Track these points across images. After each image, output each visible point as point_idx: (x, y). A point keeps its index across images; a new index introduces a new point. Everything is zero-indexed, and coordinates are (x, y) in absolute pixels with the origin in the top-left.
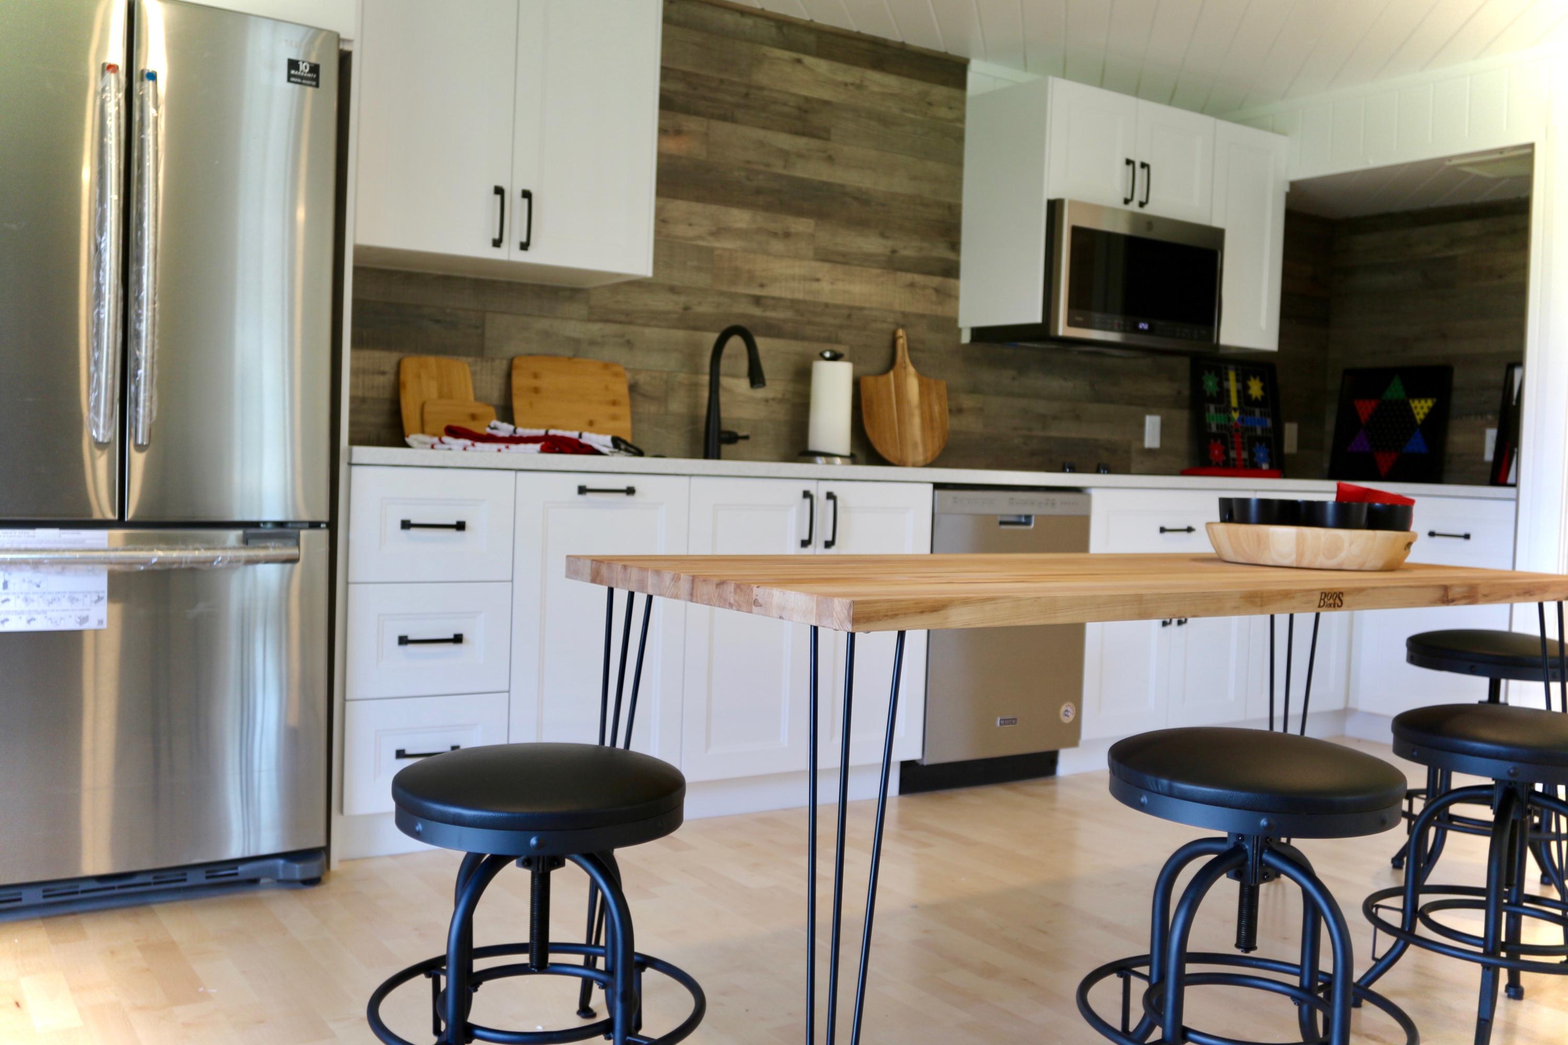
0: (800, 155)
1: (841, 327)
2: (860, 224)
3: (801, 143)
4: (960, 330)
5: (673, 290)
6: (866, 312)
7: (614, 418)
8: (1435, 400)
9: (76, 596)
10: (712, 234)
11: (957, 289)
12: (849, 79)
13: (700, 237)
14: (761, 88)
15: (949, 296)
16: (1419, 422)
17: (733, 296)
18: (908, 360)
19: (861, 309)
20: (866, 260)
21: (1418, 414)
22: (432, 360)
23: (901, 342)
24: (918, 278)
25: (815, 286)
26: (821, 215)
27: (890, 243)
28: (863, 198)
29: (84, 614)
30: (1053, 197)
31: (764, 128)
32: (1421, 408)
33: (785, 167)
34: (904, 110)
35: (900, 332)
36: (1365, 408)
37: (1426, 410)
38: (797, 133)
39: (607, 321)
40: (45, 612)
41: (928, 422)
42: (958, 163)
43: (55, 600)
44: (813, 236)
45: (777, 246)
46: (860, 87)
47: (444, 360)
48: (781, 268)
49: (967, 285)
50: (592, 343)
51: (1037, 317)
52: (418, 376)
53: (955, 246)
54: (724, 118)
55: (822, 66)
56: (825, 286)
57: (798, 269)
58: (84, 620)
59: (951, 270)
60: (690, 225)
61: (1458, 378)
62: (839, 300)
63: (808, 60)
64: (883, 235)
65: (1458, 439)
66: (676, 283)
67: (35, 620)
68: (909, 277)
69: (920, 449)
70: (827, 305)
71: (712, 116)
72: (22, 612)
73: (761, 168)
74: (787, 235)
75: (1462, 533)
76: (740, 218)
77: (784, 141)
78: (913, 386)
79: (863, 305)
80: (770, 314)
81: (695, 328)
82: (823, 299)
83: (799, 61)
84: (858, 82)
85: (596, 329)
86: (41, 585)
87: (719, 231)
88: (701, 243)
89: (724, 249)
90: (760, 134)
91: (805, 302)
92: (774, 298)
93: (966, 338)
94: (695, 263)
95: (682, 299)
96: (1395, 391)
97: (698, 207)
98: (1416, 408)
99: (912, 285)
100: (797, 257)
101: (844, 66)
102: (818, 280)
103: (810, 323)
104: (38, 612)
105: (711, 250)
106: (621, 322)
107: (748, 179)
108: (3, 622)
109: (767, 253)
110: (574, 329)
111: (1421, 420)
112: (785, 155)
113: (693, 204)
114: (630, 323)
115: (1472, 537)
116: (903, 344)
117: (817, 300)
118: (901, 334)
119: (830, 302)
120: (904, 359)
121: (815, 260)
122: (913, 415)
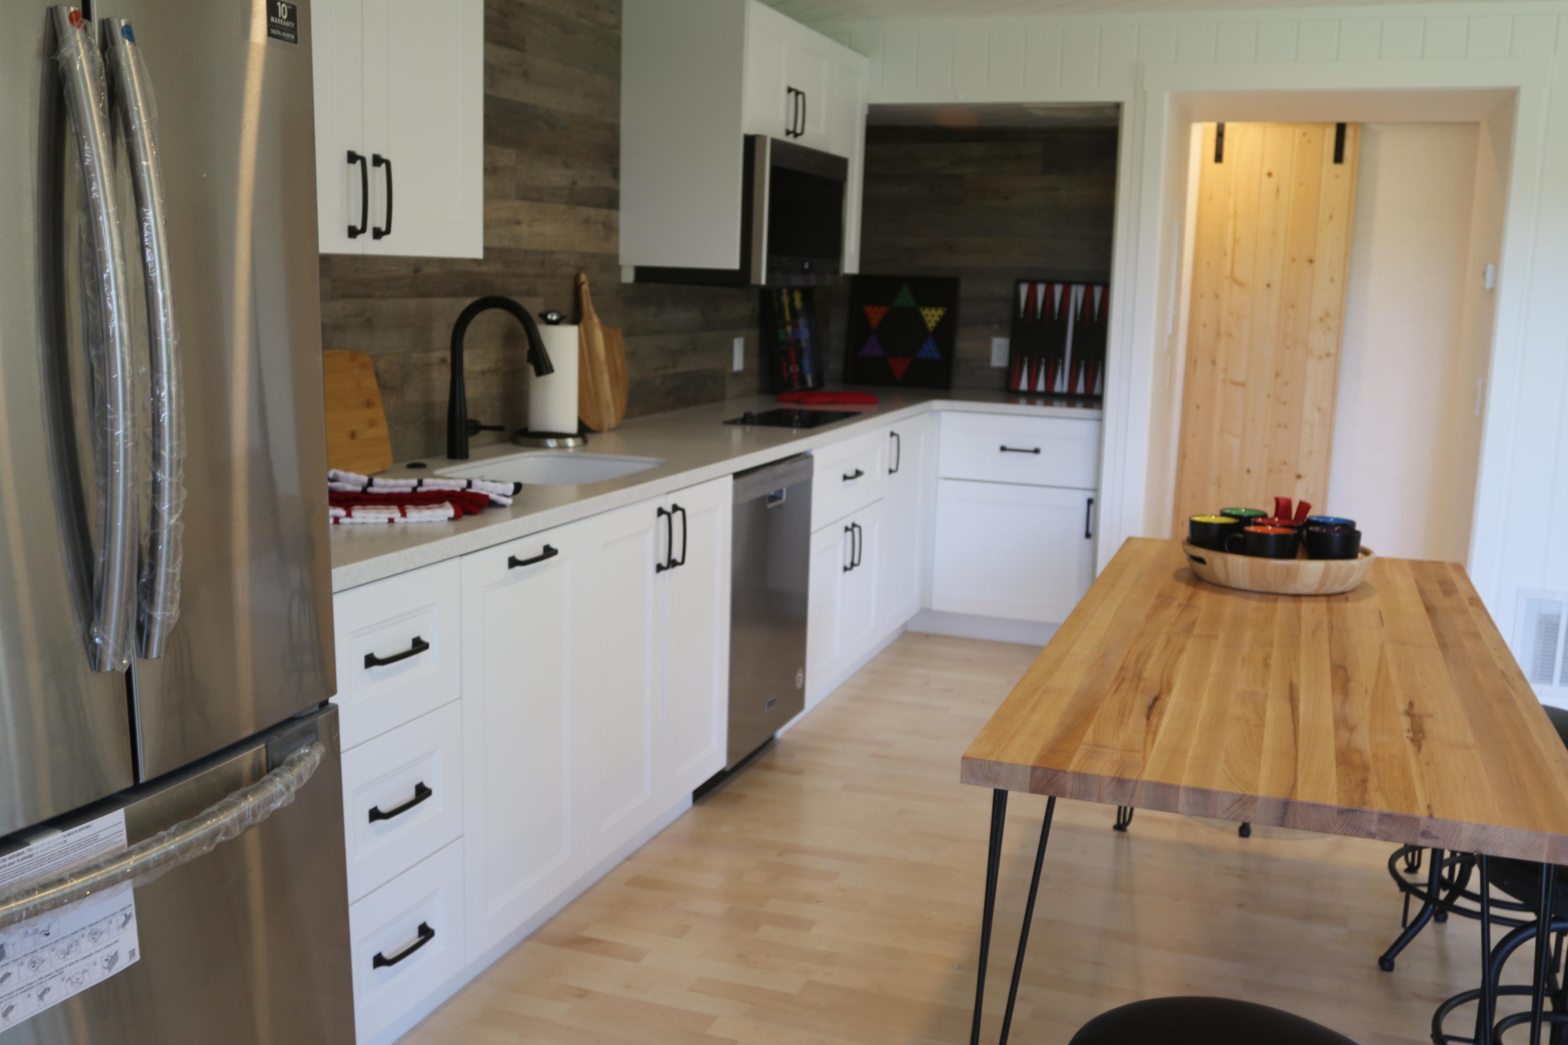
0: (503, 71)
1: (537, 276)
2: (550, 154)
4: (619, 268)
6: (556, 257)
7: (372, 424)
8: (945, 309)
9: (98, 927)
11: (617, 220)
15: (611, 229)
16: (931, 330)
18: (592, 309)
19: (552, 253)
20: (555, 195)
21: (930, 321)
23: (585, 288)
24: (591, 213)
25: (517, 230)
26: (520, 146)
27: (571, 174)
29: (110, 951)
30: (751, 132)
32: (932, 316)
34: (579, 15)
35: (583, 277)
36: (875, 314)
37: (937, 318)
40: (60, 971)
42: (615, 76)
43: (71, 946)
44: (514, 168)
49: (626, 217)
50: (336, 327)
51: (733, 263)
53: (615, 173)
56: (524, 229)
57: (504, 210)
58: (113, 959)
59: (612, 201)
61: (966, 289)
62: (535, 244)
64: (566, 165)
65: (965, 346)
67: (49, 989)
68: (585, 212)
69: (612, 409)
70: (526, 252)
72: (30, 986)
75: (1032, 448)
78: (599, 336)
79: (553, 248)
81: (425, 295)
82: (524, 244)
85: (339, 308)
86: (50, 931)
93: (628, 277)
96: (905, 298)
98: (927, 315)
99: (587, 221)
100: (503, 196)
102: (519, 223)
103: (514, 275)
104: (51, 976)
108: (5, 1014)
111: (932, 327)
114: (368, 296)
115: (1042, 451)
116: (586, 291)
117: (519, 247)
118: (584, 280)
119: (529, 247)
120: (589, 309)
121: (516, 199)
122: (603, 372)
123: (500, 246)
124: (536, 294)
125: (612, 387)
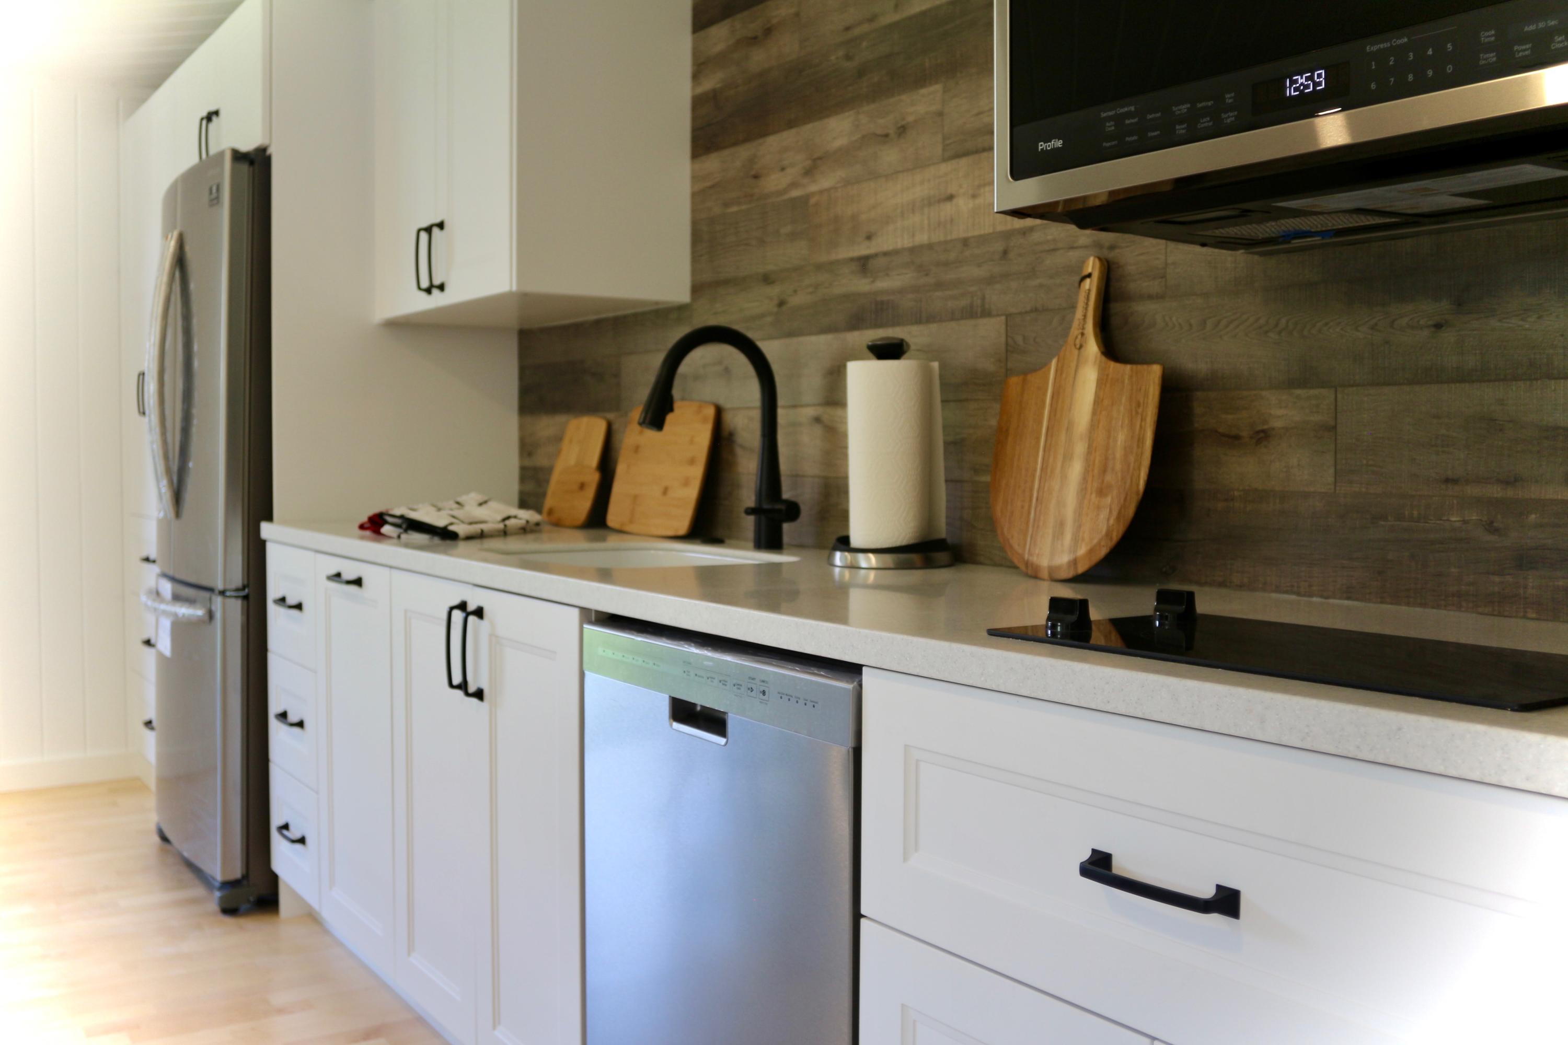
1: (990, 280)
5: (765, 280)
10: (807, 173)
13: (794, 185)
17: (834, 268)
25: (947, 209)
33: (898, 6)
41: (1097, 471)
44: (940, 114)
45: (890, 156)
47: (591, 421)
48: (895, 195)
52: (571, 441)
56: (963, 206)
60: (783, 169)
66: (770, 267)
73: (866, 28)
74: (902, 130)
76: (840, 129)
80: (883, 284)
82: (960, 232)
87: (814, 165)
88: (794, 193)
89: (822, 192)
91: (930, 247)
92: (886, 254)
94: (789, 227)
95: (774, 291)
100: (919, 164)
102: (950, 198)
103: (939, 285)
105: (805, 199)
107: (848, 57)
109: (874, 176)
113: (785, 134)
116: (1089, 290)
117: (949, 238)
118: (1090, 270)
119: (970, 234)
120: (1083, 328)
121: (945, 160)
122: (1068, 457)
123: (910, 245)
124: (986, 313)
125: (1083, 490)
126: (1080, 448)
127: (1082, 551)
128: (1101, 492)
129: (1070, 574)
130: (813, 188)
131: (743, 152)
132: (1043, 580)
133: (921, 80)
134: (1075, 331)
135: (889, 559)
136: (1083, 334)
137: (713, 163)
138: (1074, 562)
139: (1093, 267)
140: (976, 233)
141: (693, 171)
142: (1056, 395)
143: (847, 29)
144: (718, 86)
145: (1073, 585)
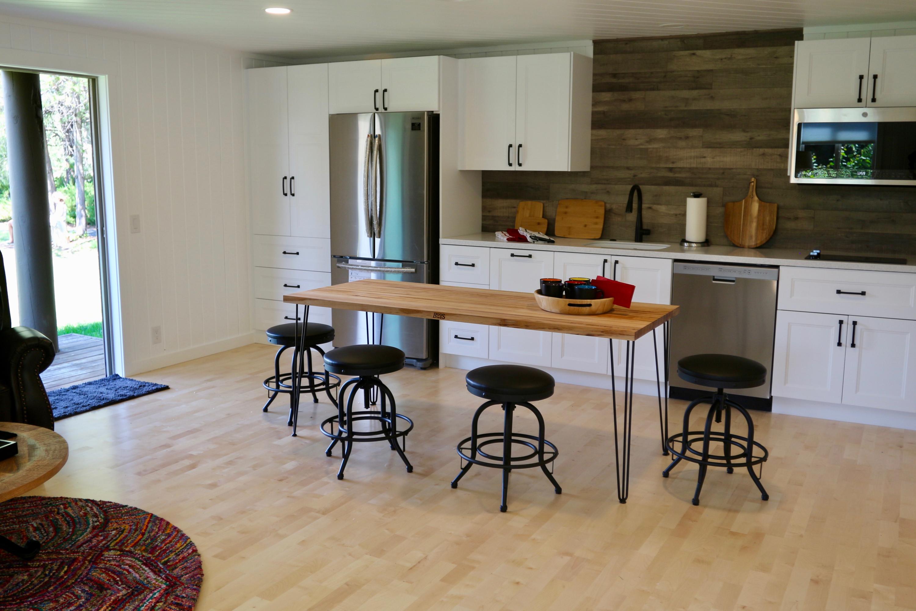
0: (694, 99)
1: (718, 179)
2: (731, 127)
3: (695, 93)
4: (788, 176)
5: (628, 168)
6: (734, 170)
7: (596, 223)
10: (647, 142)
12: (724, 56)
13: (641, 144)
14: (672, 72)
15: (785, 158)
17: (658, 169)
18: (754, 193)
20: (733, 145)
22: (529, 202)
24: (768, 151)
25: (703, 160)
26: (706, 126)
27: (749, 135)
28: (732, 114)
31: (674, 90)
33: (686, 106)
34: (759, 65)
38: (693, 89)
39: (599, 183)
41: (761, 225)
44: (702, 136)
45: (682, 143)
46: (730, 59)
47: (534, 202)
48: (682, 153)
50: (592, 193)
52: (524, 209)
54: (653, 89)
55: (707, 54)
56: (709, 160)
57: (693, 153)
60: (636, 139)
62: (717, 166)
63: (699, 52)
64: (744, 131)
66: (630, 165)
68: (761, 151)
69: (754, 239)
70: (710, 169)
71: (647, 90)
73: (673, 108)
74: (687, 138)
76: (661, 133)
77: (685, 94)
78: (755, 207)
79: (732, 167)
80: (678, 175)
82: (708, 166)
83: (694, 54)
84: (729, 56)
85: (594, 187)
87: (651, 141)
88: (641, 147)
89: (653, 148)
90: (673, 93)
91: (697, 168)
92: (680, 168)
94: (639, 156)
95: (633, 172)
97: (640, 131)
99: (764, 154)
100: (693, 147)
101: (720, 50)
102: (705, 157)
103: (700, 178)
105: (647, 149)
106: (605, 184)
107: (666, 115)
109: (676, 147)
110: (585, 188)
112: (686, 101)
113: (638, 130)
114: (608, 184)
116: (753, 185)
117: (704, 167)
118: (753, 181)
119: (712, 167)
120: (753, 193)
121: (702, 148)
122: (752, 222)
123: (689, 167)
124: (716, 186)
125: (757, 229)
126: (755, 220)
127: (759, 242)
128: (763, 229)
129: (755, 247)
130: (650, 146)
131: (618, 132)
132: (746, 248)
133: (694, 126)
134: (750, 193)
135: (699, 245)
136: (752, 195)
137: (602, 133)
138: (757, 244)
139: (754, 180)
140: (714, 167)
141: (591, 133)
142: (745, 208)
143: (666, 107)
144: (606, 110)
145: (758, 249)
